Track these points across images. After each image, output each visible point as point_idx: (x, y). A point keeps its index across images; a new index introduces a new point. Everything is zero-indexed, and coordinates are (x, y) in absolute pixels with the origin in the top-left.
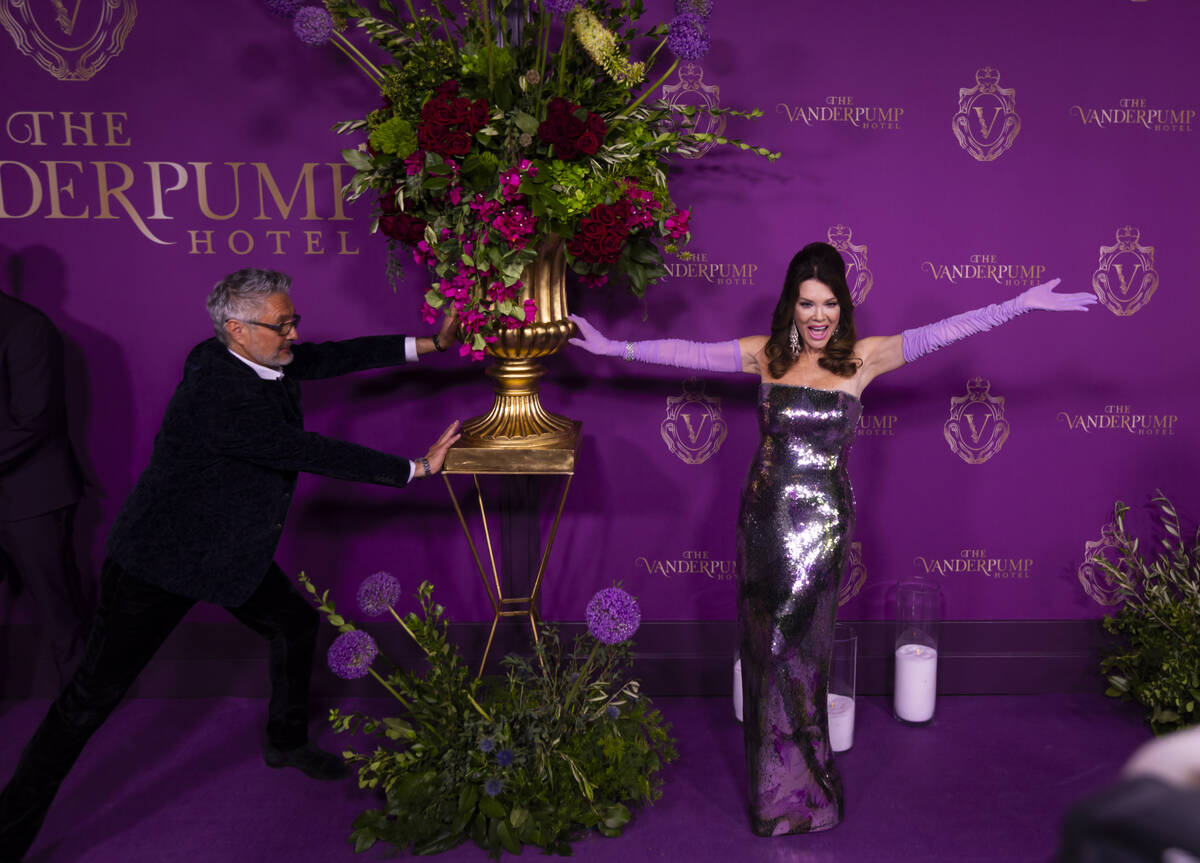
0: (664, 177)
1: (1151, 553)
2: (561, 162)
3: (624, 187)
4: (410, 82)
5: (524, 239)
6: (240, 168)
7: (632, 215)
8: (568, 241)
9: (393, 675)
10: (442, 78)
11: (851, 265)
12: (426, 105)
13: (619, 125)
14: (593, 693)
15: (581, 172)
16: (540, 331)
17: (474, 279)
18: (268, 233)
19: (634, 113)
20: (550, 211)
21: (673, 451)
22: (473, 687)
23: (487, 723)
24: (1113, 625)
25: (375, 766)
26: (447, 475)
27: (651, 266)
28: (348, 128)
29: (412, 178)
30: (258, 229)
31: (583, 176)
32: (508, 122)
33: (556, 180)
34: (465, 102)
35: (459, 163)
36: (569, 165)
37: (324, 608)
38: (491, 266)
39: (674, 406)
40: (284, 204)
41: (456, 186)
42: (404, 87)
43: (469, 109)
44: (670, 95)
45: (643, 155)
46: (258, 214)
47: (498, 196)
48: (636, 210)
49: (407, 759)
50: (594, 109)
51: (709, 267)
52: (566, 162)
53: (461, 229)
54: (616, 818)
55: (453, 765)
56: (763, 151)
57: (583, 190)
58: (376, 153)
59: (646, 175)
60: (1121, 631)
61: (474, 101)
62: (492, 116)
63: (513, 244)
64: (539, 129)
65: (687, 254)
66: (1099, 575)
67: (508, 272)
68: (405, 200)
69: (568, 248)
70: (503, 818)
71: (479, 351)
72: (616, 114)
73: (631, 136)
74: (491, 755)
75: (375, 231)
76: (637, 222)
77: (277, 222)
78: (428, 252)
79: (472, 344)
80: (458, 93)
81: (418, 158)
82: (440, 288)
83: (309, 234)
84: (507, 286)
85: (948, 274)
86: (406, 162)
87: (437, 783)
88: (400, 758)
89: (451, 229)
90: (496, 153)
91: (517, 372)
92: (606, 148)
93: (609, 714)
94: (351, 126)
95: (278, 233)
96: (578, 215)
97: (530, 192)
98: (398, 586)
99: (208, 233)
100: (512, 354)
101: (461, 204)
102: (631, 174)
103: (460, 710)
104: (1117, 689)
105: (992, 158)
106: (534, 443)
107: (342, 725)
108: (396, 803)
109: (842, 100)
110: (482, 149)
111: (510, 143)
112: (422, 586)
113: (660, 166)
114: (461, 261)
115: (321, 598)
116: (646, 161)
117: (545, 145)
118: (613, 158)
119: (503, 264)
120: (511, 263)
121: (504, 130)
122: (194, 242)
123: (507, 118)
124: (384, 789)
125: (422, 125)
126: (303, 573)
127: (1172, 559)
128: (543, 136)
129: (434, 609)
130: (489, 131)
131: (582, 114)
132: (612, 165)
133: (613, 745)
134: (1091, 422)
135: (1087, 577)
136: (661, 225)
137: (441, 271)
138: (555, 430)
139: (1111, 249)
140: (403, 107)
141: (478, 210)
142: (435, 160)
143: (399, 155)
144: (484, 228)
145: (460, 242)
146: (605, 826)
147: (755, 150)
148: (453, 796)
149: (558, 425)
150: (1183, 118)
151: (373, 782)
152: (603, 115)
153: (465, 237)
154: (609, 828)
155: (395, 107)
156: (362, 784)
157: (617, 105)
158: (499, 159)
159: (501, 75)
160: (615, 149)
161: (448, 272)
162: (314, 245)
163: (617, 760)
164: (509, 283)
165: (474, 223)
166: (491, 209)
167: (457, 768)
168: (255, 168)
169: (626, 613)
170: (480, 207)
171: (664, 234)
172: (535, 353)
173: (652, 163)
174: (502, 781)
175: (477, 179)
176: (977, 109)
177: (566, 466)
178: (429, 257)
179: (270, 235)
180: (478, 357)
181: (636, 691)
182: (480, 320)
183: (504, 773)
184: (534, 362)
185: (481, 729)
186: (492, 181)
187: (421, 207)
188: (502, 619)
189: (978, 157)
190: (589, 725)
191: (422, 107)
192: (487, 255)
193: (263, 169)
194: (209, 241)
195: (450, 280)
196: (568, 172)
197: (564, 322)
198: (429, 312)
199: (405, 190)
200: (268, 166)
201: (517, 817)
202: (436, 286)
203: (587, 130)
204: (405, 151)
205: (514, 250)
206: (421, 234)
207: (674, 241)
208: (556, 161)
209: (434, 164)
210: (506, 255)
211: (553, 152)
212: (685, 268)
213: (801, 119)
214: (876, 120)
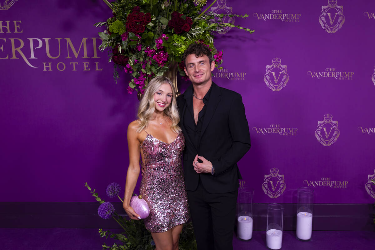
0: (212, 40)
2: (176, 35)
4: (123, 7)
5: (164, 63)
6: (60, 40)
8: (180, 63)
10: (134, 6)
11: (281, 73)
12: (128, 15)
13: (197, 21)
15: (184, 38)
17: (145, 78)
19: (202, 16)
20: (173, 52)
28: (100, 25)
29: (124, 42)
30: (67, 62)
31: (184, 40)
32: (157, 21)
33: (174, 41)
34: (142, 14)
35: (141, 36)
36: (179, 36)
37: (94, 195)
38: (152, 73)
41: (140, 44)
42: (120, 9)
43: (144, 16)
44: (214, 11)
45: (205, 32)
46: (67, 56)
47: (155, 47)
49: (125, 248)
50: (187, 15)
51: (228, 74)
52: (178, 35)
53: (142, 59)
56: (248, 30)
57: (184, 45)
58: (111, 33)
59: (206, 39)
61: (145, 14)
62: (152, 19)
63: (160, 64)
64: (169, 23)
65: (221, 67)
66: (373, 187)
68: (121, 50)
69: (179, 66)
72: (196, 17)
73: (201, 25)
75: (110, 61)
77: (74, 59)
78: (130, 68)
80: (139, 11)
81: (126, 34)
82: (134, 81)
83: (85, 63)
85: (317, 76)
86: (122, 36)
88: (122, 247)
89: (138, 60)
90: (153, 32)
92: (192, 29)
95: (74, 63)
97: (166, 46)
98: (120, 187)
99: (50, 64)
101: (141, 51)
102: (201, 39)
105: (334, 32)
107: (103, 234)
109: (277, 11)
110: (149, 31)
111: (159, 28)
113: (211, 36)
114: (142, 71)
115: (93, 192)
116: (206, 34)
117: (171, 29)
118: (195, 33)
119: (156, 72)
120: (159, 72)
121: (156, 24)
122: (45, 67)
123: (157, 19)
125: (127, 23)
126: (86, 183)
128: (170, 26)
130: (151, 24)
131: (184, 17)
135: (369, 188)
137: (134, 75)
140: (120, 16)
141: (147, 53)
142: (132, 35)
143: (119, 34)
144: (149, 59)
145: (141, 64)
147: (245, 29)
152: (191, 18)
153: (143, 63)
155: (117, 16)
157: (196, 14)
158: (154, 34)
159: (155, 4)
160: (195, 30)
161: (137, 76)
162: (87, 67)
165: (146, 57)
166: (152, 52)
168: (66, 40)
173: (209, 35)
175: (147, 41)
176: (328, 14)
178: (130, 70)
179: (71, 64)
185: (150, 238)
186: (152, 42)
187: (127, 52)
189: (329, 32)
191: (127, 16)
192: (151, 69)
193: (68, 40)
194: (50, 66)
195: (137, 78)
196: (179, 39)
198: (130, 90)
199: (121, 46)
202: (132, 80)
203: (186, 23)
204: (121, 32)
205: (160, 67)
206: (127, 62)
207: (217, 63)
208: (175, 34)
209: (132, 37)
210: (157, 69)
211: (174, 31)
212: (220, 74)
213: (262, 18)
214: (290, 19)
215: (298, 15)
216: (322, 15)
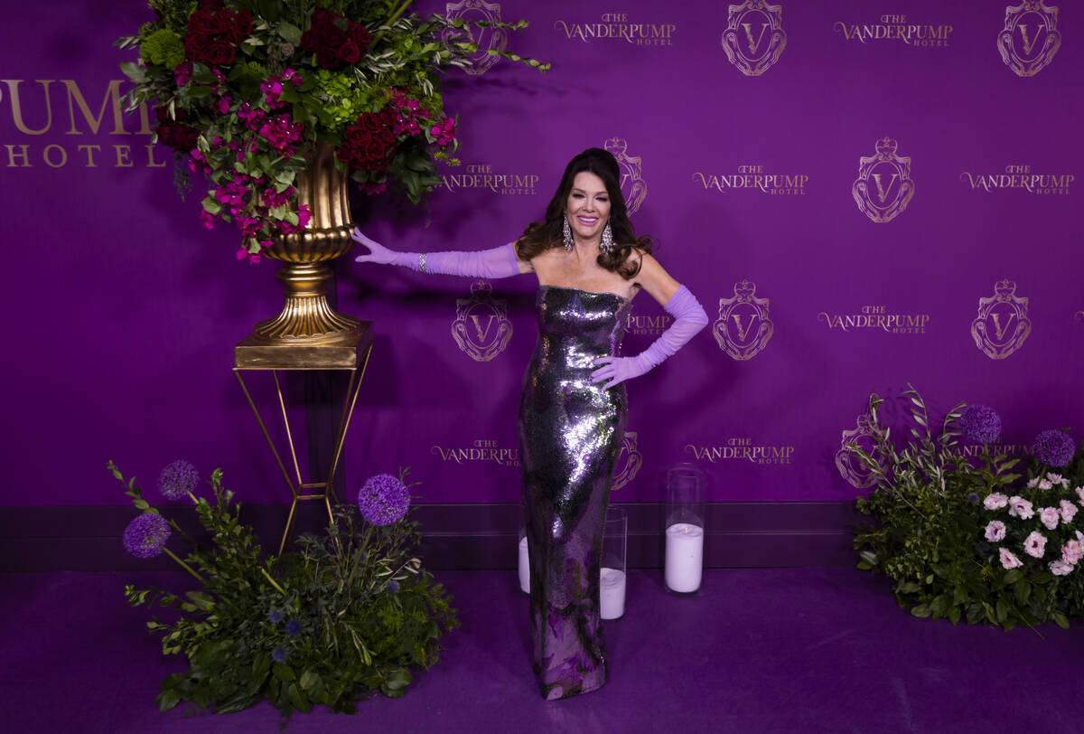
0: (431, 87)
1: (901, 440)
2: (327, 72)
3: (389, 95)
5: (294, 146)
6: (50, 85)
7: (398, 122)
8: (336, 148)
9: (193, 553)
11: (626, 176)
12: (192, 16)
13: (384, 36)
14: (379, 569)
15: (347, 81)
16: (320, 236)
17: (249, 186)
18: (80, 147)
20: (314, 119)
21: (463, 349)
22: (269, 564)
23: (279, 597)
24: (865, 506)
25: (175, 635)
26: (239, 371)
27: (423, 174)
28: (130, 43)
29: (183, 88)
30: (70, 143)
31: (350, 85)
32: (273, 33)
33: (322, 89)
34: (228, 12)
35: (226, 73)
36: (335, 74)
37: (130, 493)
38: (263, 173)
39: (463, 308)
40: (94, 121)
41: (223, 95)
43: (232, 19)
44: (453, 14)
45: (410, 66)
46: (69, 129)
47: (262, 104)
48: (403, 118)
49: (205, 629)
50: (358, 19)
51: (493, 178)
52: (332, 70)
53: (228, 137)
54: (398, 680)
55: (248, 634)
56: (533, 62)
57: (349, 99)
59: (413, 85)
60: (872, 511)
61: (236, 12)
62: (256, 26)
63: (282, 151)
64: (303, 40)
65: (455, 160)
66: (854, 462)
67: (280, 179)
68: (176, 110)
69: (338, 155)
70: (293, 681)
71: (255, 254)
72: (381, 25)
73: (400, 47)
74: (281, 626)
75: (154, 142)
76: (403, 130)
77: (88, 137)
78: (202, 160)
79: (248, 248)
80: (223, 4)
81: (186, 67)
82: (216, 196)
83: (118, 148)
84: (279, 192)
85: (717, 184)
86: (176, 73)
87: (233, 650)
88: (198, 628)
90: (260, 62)
91: (304, 275)
92: (372, 58)
93: (390, 589)
94: (132, 41)
95: (89, 148)
96: (346, 124)
97: (291, 100)
98: (196, 473)
99: (24, 148)
100: (296, 258)
101: (230, 113)
102: (397, 83)
103: (254, 585)
104: (867, 562)
105: (759, 72)
106: (320, 341)
107: (138, 600)
108: (197, 667)
109: (617, 17)
110: (249, 59)
111: (274, 52)
112: (215, 473)
113: (431, 76)
114: (235, 169)
115: (128, 485)
116: (414, 71)
117: (309, 55)
118: (379, 67)
119: (273, 171)
120: (283, 170)
121: (268, 40)
122: (12, 156)
123: (271, 29)
124: (187, 655)
126: (111, 462)
127: (920, 446)
128: (304, 49)
129: (224, 494)
130: (254, 41)
131: (343, 24)
132: (378, 75)
133: (392, 617)
134: (849, 322)
135: (843, 462)
136: (427, 133)
137: (216, 178)
138: (340, 328)
139: (871, 160)
140: (171, 19)
141: (246, 119)
142: (201, 69)
143: (168, 66)
144: (253, 136)
146: (388, 689)
147: (526, 62)
148: (248, 661)
149: (343, 324)
150: (941, 33)
151: (176, 649)
152: (369, 26)
153: (235, 145)
154: (391, 690)
155: (165, 19)
156: (166, 651)
157: (381, 16)
158: (264, 68)
160: (380, 59)
161: (222, 180)
162: (123, 159)
163: (395, 629)
164: (280, 189)
165: (241, 132)
166: (258, 117)
167: (252, 636)
168: (64, 86)
169: (395, 497)
170: (248, 116)
171: (430, 142)
172: (316, 257)
173: (423, 74)
174: (288, 649)
175: (243, 89)
176: (745, 25)
177: (349, 362)
178: (203, 165)
179: (82, 149)
180: (253, 259)
181: (418, 567)
182: (255, 225)
183: (292, 642)
184: (319, 265)
185: (273, 602)
186: (257, 90)
187: (194, 117)
188: (299, 502)
189: (746, 72)
190: (374, 598)
191: (189, 19)
192: (258, 162)
193: (71, 86)
194: (25, 155)
195: (224, 187)
196: (334, 82)
197: (345, 228)
198: (209, 218)
199: (176, 101)
200: (76, 82)
201: (307, 680)
202: (212, 193)
203: (349, 40)
204: (173, 62)
205: (283, 157)
206: (194, 143)
208: (323, 71)
209: (201, 74)
210: (274, 162)
211: (317, 62)
212: (471, 178)
213: (578, 35)
214: (649, 37)
216: (730, 28)
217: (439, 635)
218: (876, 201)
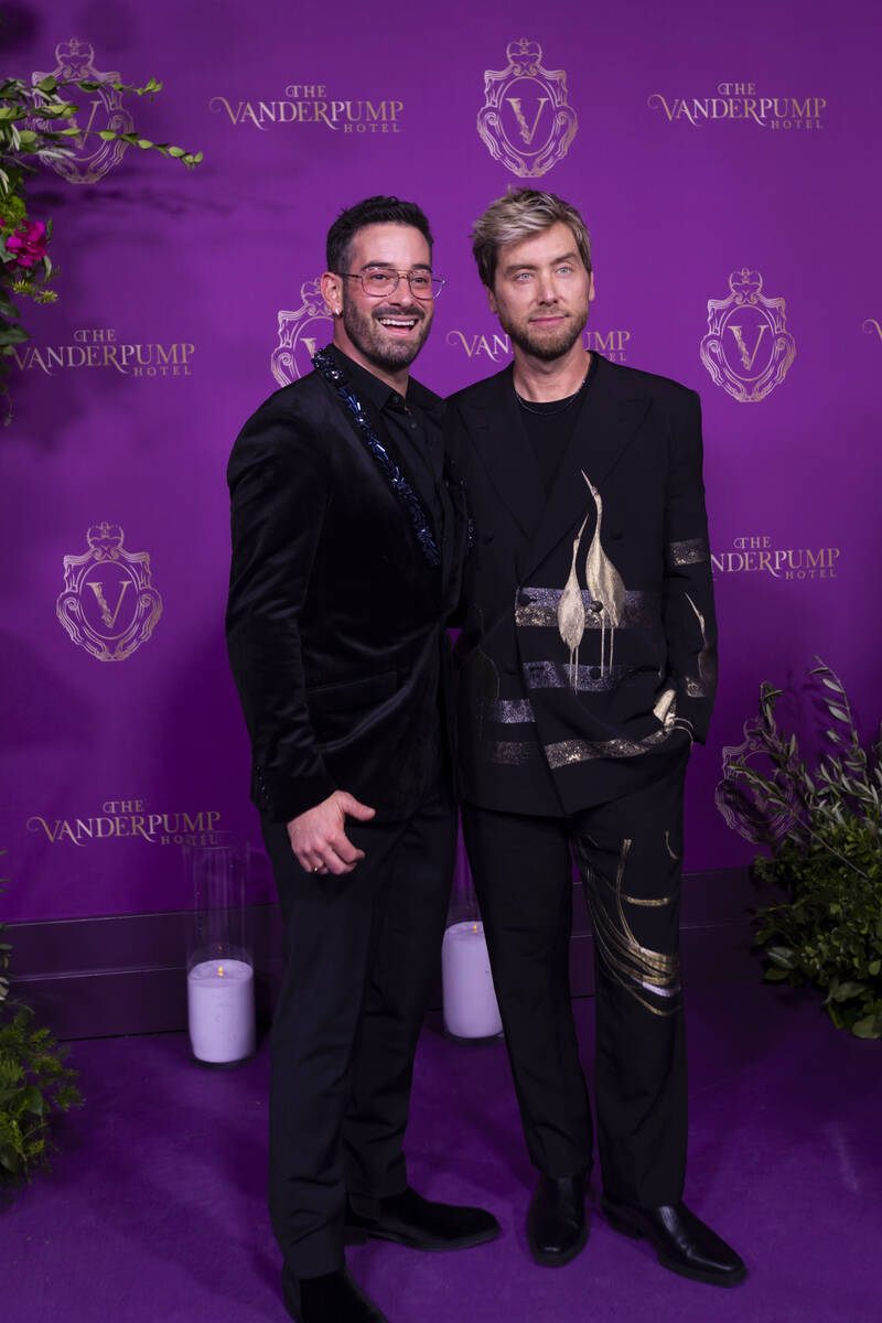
21: (78, 642)
24: (768, 869)
51: (119, 351)
56: (174, 151)
60: (780, 876)
65: (49, 294)
66: (745, 798)
85: (487, 348)
104: (780, 967)
109: (309, 91)
127: (843, 757)
134: (715, 564)
135: (728, 801)
139: (724, 304)
147: (161, 150)
150: (811, 109)
176: (512, 101)
207: (28, 274)
212: (82, 351)
213: (249, 118)
214: (363, 120)
215: (393, 106)
216: (488, 105)
217: (44, 1109)
218: (738, 368)
